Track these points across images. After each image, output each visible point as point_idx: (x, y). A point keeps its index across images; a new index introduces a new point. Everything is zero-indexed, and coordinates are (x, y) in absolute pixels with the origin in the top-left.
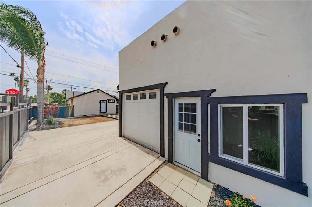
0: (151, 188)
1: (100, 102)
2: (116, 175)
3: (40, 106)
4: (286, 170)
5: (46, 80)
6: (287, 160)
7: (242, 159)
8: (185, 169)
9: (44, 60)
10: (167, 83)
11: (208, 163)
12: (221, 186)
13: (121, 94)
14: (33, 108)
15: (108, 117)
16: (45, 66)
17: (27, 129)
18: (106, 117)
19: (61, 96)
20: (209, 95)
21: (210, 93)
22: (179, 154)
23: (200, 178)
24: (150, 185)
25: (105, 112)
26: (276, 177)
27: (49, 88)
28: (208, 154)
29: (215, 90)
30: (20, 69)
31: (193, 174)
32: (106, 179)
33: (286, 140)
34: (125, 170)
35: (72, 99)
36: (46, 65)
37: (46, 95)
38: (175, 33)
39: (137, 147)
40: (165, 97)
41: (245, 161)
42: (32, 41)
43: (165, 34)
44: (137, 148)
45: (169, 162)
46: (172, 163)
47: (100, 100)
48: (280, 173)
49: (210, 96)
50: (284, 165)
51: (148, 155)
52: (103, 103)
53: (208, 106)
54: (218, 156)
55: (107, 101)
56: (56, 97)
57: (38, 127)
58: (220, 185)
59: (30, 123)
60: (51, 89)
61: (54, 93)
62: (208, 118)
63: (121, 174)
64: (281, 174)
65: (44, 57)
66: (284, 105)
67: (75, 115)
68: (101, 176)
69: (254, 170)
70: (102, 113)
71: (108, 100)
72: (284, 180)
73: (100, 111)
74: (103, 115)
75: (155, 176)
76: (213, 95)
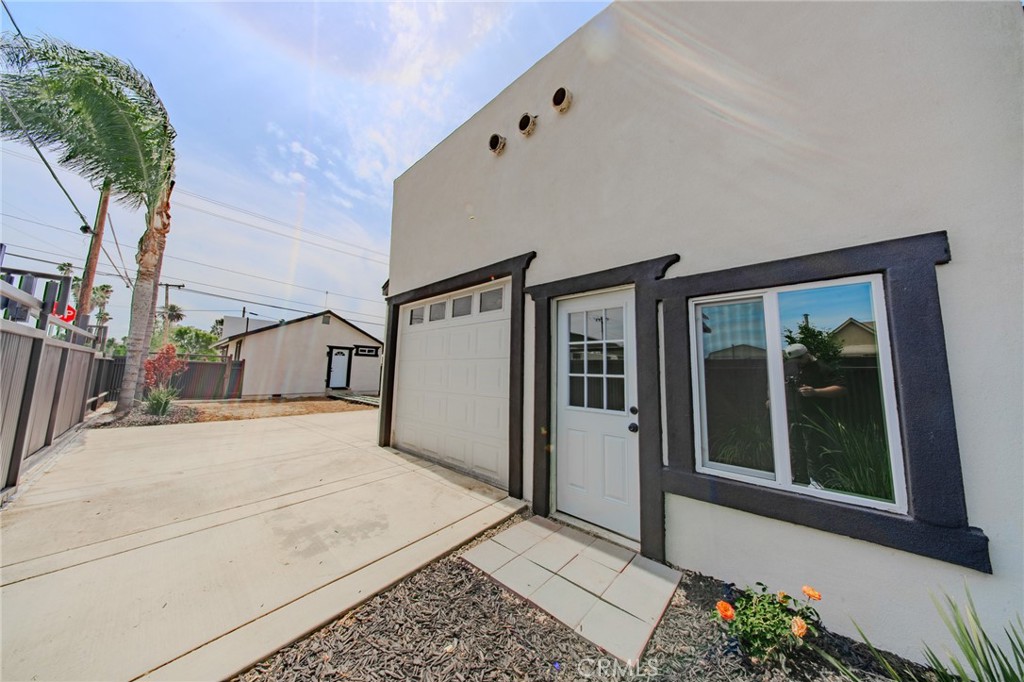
0: (464, 575)
1: (330, 354)
2: (352, 539)
3: (134, 351)
4: (913, 489)
5: (167, 285)
6: (910, 450)
7: (772, 470)
8: (588, 533)
9: (166, 212)
10: (533, 255)
11: (663, 498)
12: (707, 578)
13: (394, 306)
14: (110, 361)
15: (352, 402)
16: (168, 232)
17: (81, 420)
18: (346, 400)
19: (209, 341)
20: (660, 274)
21: (661, 267)
22: (572, 484)
23: (639, 555)
24: (464, 569)
25: (344, 385)
26: (883, 518)
27: (174, 314)
28: (662, 465)
29: (676, 259)
30: (89, 237)
31: (616, 544)
32: (317, 547)
33: (900, 386)
34: (385, 526)
35: (239, 339)
36: (171, 228)
37: (161, 333)
38: (559, 107)
39: (434, 471)
40: (528, 298)
41: (781, 479)
42: (135, 152)
43: (532, 114)
44: (433, 475)
45: (535, 512)
46: (546, 514)
47: (331, 348)
48: (894, 503)
49: (663, 276)
50: (906, 474)
51: (467, 491)
52: (340, 357)
53: (657, 311)
54: (694, 471)
55: (354, 351)
56: (190, 343)
57: (119, 418)
58: (704, 575)
59: (94, 406)
60: (179, 317)
61: (188, 328)
62: (658, 347)
63: (369, 537)
64: (900, 505)
65: (168, 204)
66: (884, 279)
67: (243, 393)
68: (300, 540)
69: (810, 502)
70: (334, 389)
71: (357, 347)
72: (908, 523)
73: (328, 381)
74: (336, 394)
75: (486, 545)
76: (673, 273)
